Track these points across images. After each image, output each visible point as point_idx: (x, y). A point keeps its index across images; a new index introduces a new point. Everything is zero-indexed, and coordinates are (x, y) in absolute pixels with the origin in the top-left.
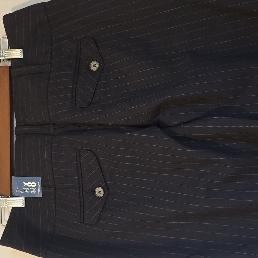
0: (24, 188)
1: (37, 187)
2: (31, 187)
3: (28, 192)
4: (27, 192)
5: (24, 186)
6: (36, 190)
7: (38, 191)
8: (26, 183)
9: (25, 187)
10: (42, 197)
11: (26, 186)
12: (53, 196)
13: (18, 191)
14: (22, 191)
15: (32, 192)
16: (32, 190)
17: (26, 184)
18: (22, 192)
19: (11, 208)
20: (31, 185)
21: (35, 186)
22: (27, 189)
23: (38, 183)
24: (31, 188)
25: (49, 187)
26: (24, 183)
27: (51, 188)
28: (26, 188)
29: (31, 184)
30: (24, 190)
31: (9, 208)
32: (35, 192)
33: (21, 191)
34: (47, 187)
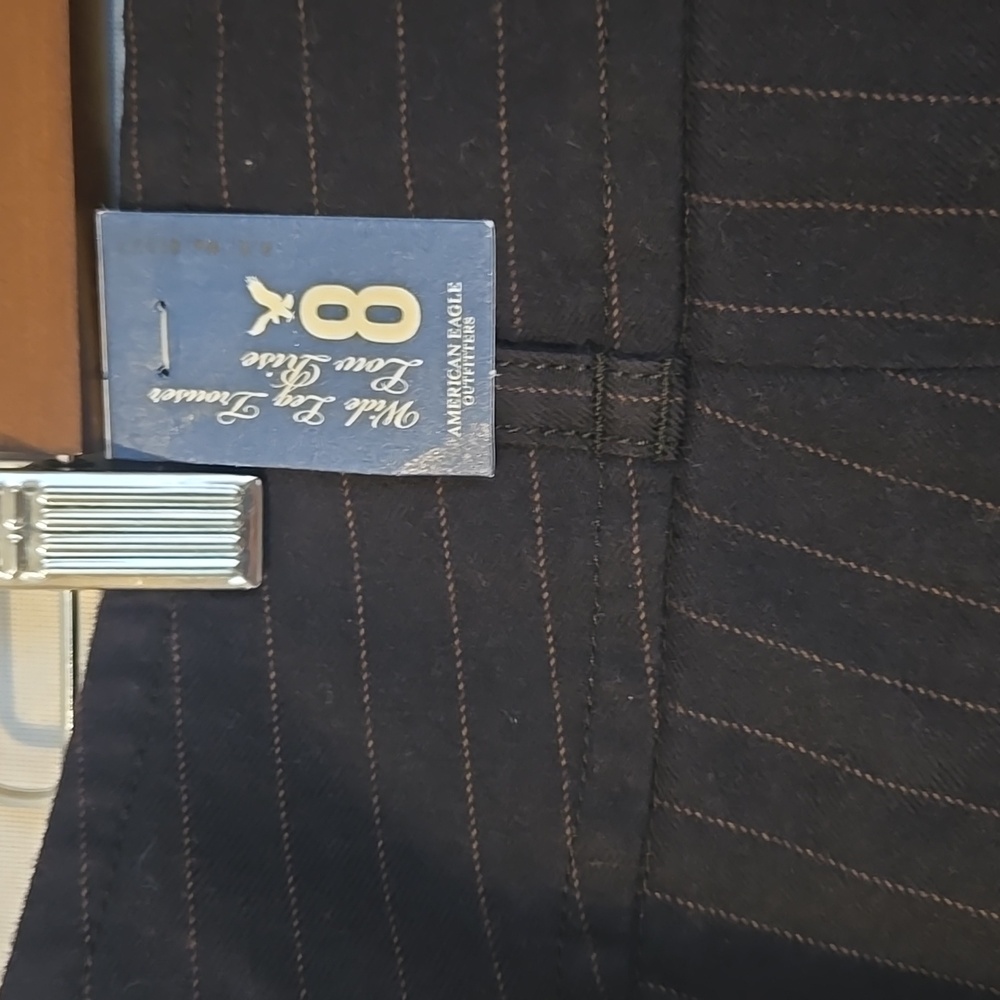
0: (250, 359)
1: (432, 339)
2: (357, 345)
3: (309, 404)
4: (290, 410)
5: (258, 329)
6: (426, 390)
7: (454, 392)
8: (289, 299)
9: (260, 345)
10: (487, 471)
11: (289, 337)
12: (646, 462)
13: (171, 393)
14: (224, 397)
15: (366, 415)
16: (360, 385)
17: (279, 307)
18: (236, 407)
19: (90, 602)
20: (356, 324)
21: (404, 331)
22: (296, 371)
23: (455, 288)
24: (351, 363)
25: (593, 347)
26: (256, 288)
27: (620, 355)
28: (281, 358)
29: (357, 302)
30: (255, 378)
31: (68, 595)
32: (398, 415)
33: (216, 396)
34: (568, 348)
